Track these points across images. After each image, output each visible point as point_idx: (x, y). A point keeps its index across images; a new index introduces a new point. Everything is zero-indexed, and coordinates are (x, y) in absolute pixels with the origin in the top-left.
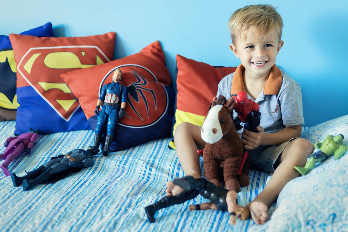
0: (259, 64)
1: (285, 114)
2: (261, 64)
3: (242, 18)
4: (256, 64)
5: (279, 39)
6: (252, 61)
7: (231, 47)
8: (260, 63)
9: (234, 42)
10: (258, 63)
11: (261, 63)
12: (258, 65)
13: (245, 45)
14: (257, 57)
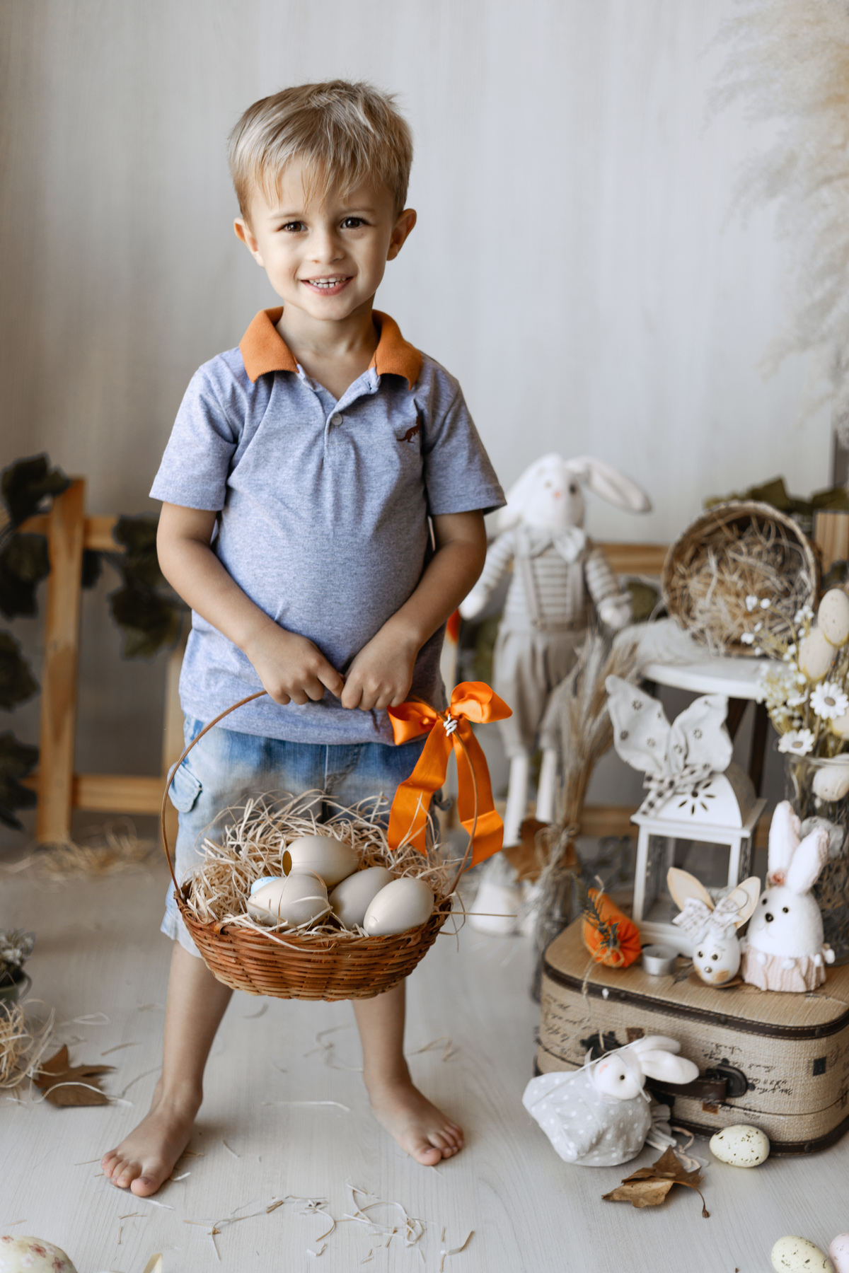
0: (326, 288)
2: (331, 287)
3: (266, 127)
6: (303, 274)
7: (239, 228)
9: (244, 210)
13: (276, 217)
14: (316, 261)
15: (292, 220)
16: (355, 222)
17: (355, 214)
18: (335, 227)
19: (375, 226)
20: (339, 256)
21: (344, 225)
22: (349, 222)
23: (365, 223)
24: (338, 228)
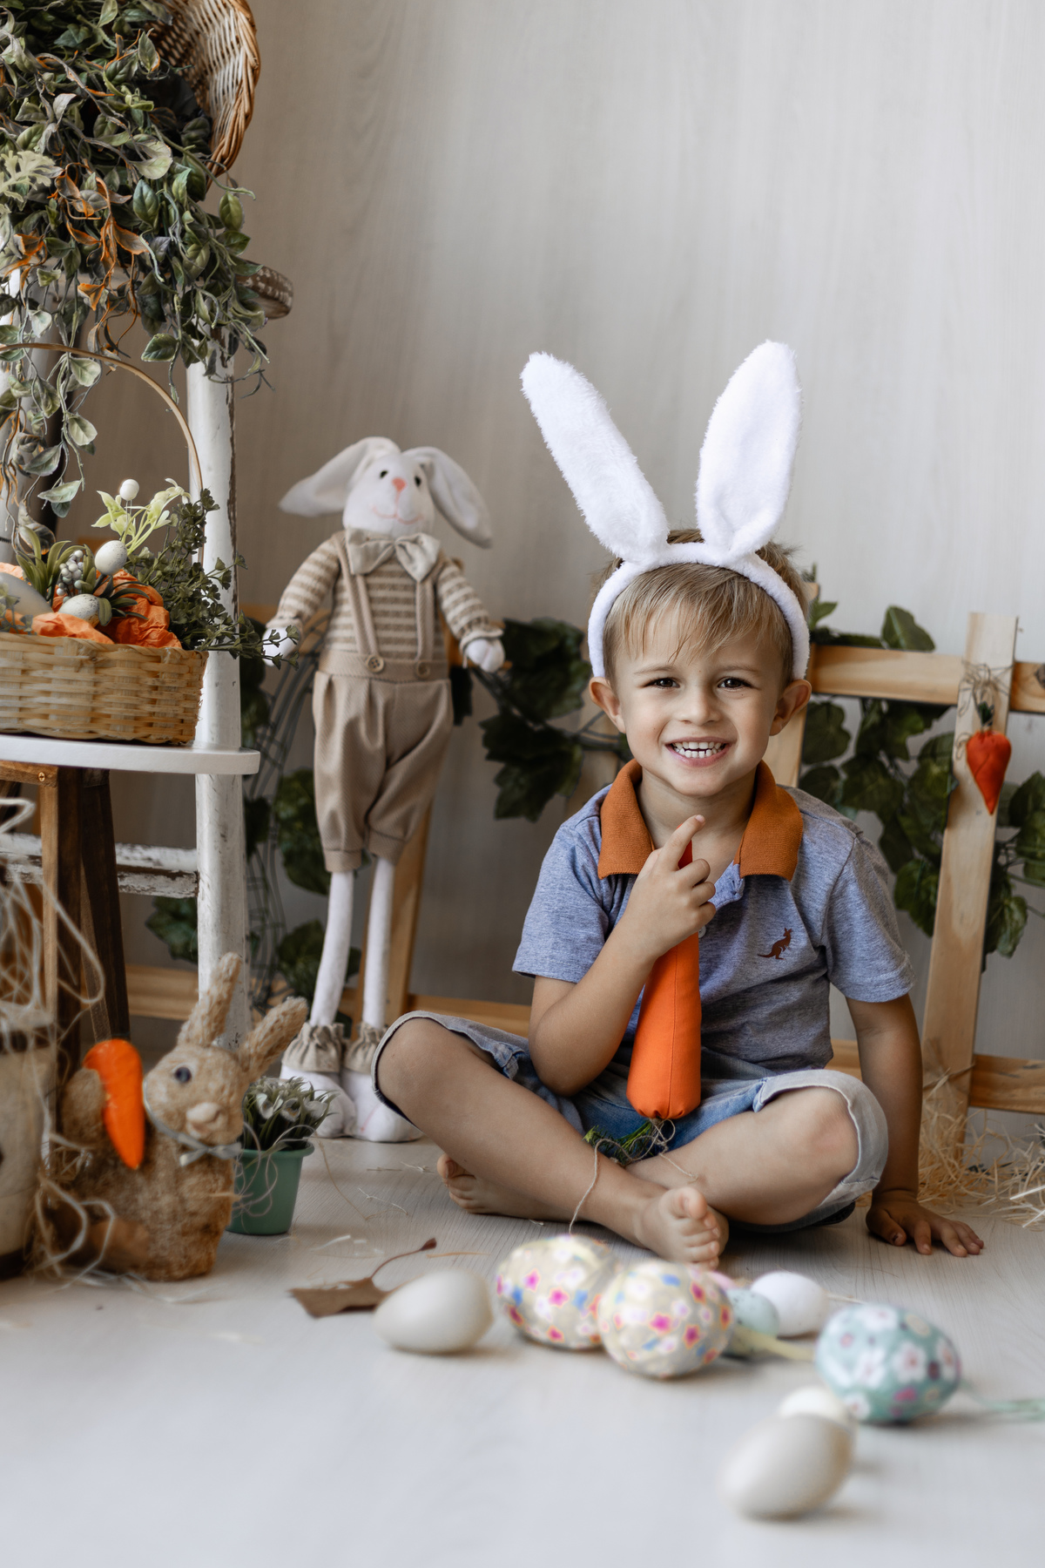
0: (695, 753)
1: (867, 957)
2: (702, 753)
4: (682, 751)
5: (785, 664)
6: (670, 736)
8: (698, 750)
10: (692, 746)
11: (703, 746)
12: (688, 754)
13: (644, 671)
14: (687, 722)
15: (663, 675)
16: (736, 683)
17: (736, 674)
18: (712, 685)
19: (758, 689)
20: (714, 716)
21: (723, 685)
22: (729, 682)
23: (746, 684)
24: (714, 687)
